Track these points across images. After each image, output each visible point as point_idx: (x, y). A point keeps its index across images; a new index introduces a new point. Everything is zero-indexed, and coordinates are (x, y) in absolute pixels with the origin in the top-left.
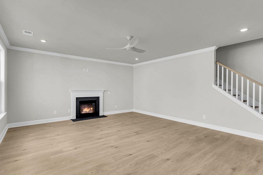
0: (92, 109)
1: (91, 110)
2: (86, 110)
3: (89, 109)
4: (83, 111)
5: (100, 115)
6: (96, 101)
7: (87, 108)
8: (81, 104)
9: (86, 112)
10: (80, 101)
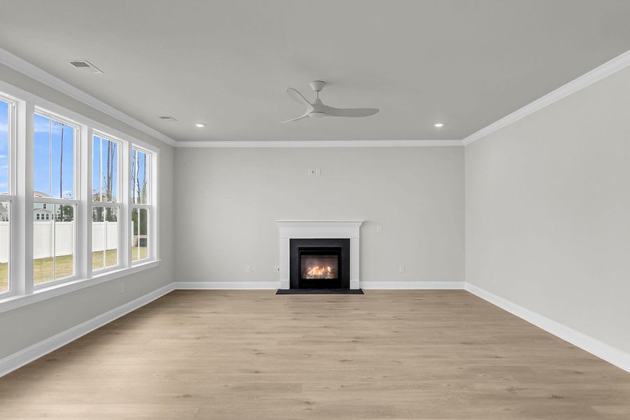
0: (329, 269)
1: (327, 271)
2: (315, 271)
3: (323, 270)
4: (309, 273)
5: (352, 287)
6: (340, 249)
7: (318, 267)
8: (302, 256)
9: (315, 276)
10: (300, 249)
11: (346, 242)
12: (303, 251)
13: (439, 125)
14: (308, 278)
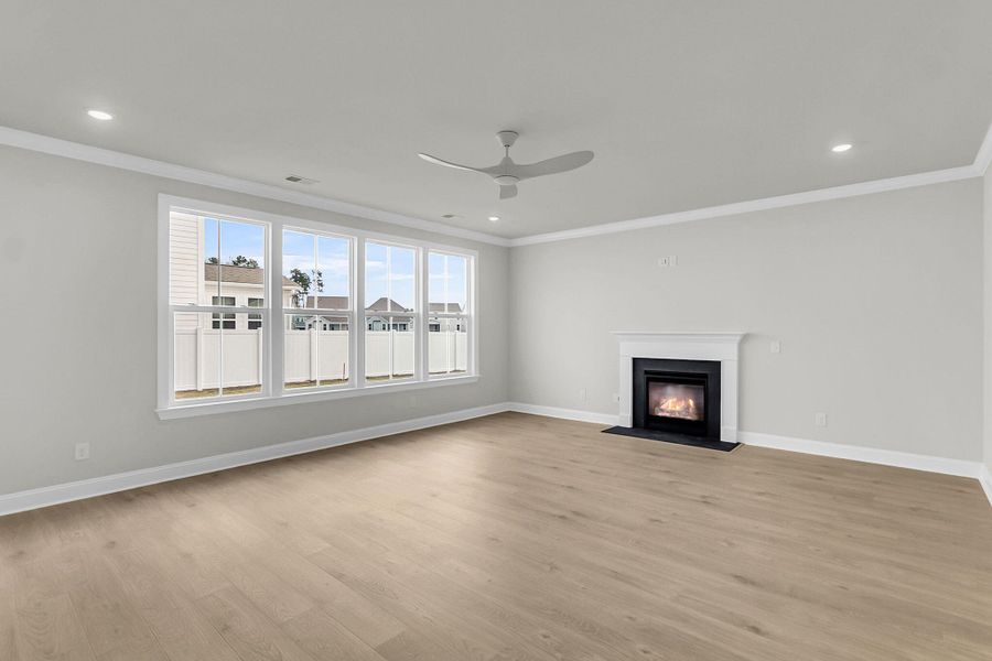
0: (691, 402)
1: (688, 407)
2: (674, 403)
3: (683, 403)
4: (662, 407)
5: (724, 438)
6: (705, 376)
7: (675, 400)
8: (651, 384)
9: (673, 412)
10: (646, 372)
11: (715, 367)
12: (650, 375)
13: (842, 148)
14: (660, 414)
